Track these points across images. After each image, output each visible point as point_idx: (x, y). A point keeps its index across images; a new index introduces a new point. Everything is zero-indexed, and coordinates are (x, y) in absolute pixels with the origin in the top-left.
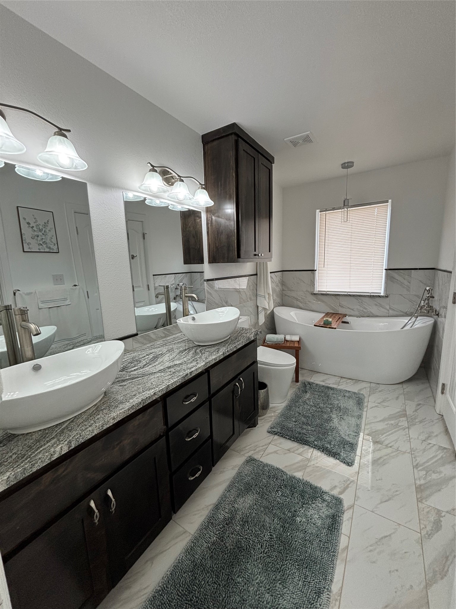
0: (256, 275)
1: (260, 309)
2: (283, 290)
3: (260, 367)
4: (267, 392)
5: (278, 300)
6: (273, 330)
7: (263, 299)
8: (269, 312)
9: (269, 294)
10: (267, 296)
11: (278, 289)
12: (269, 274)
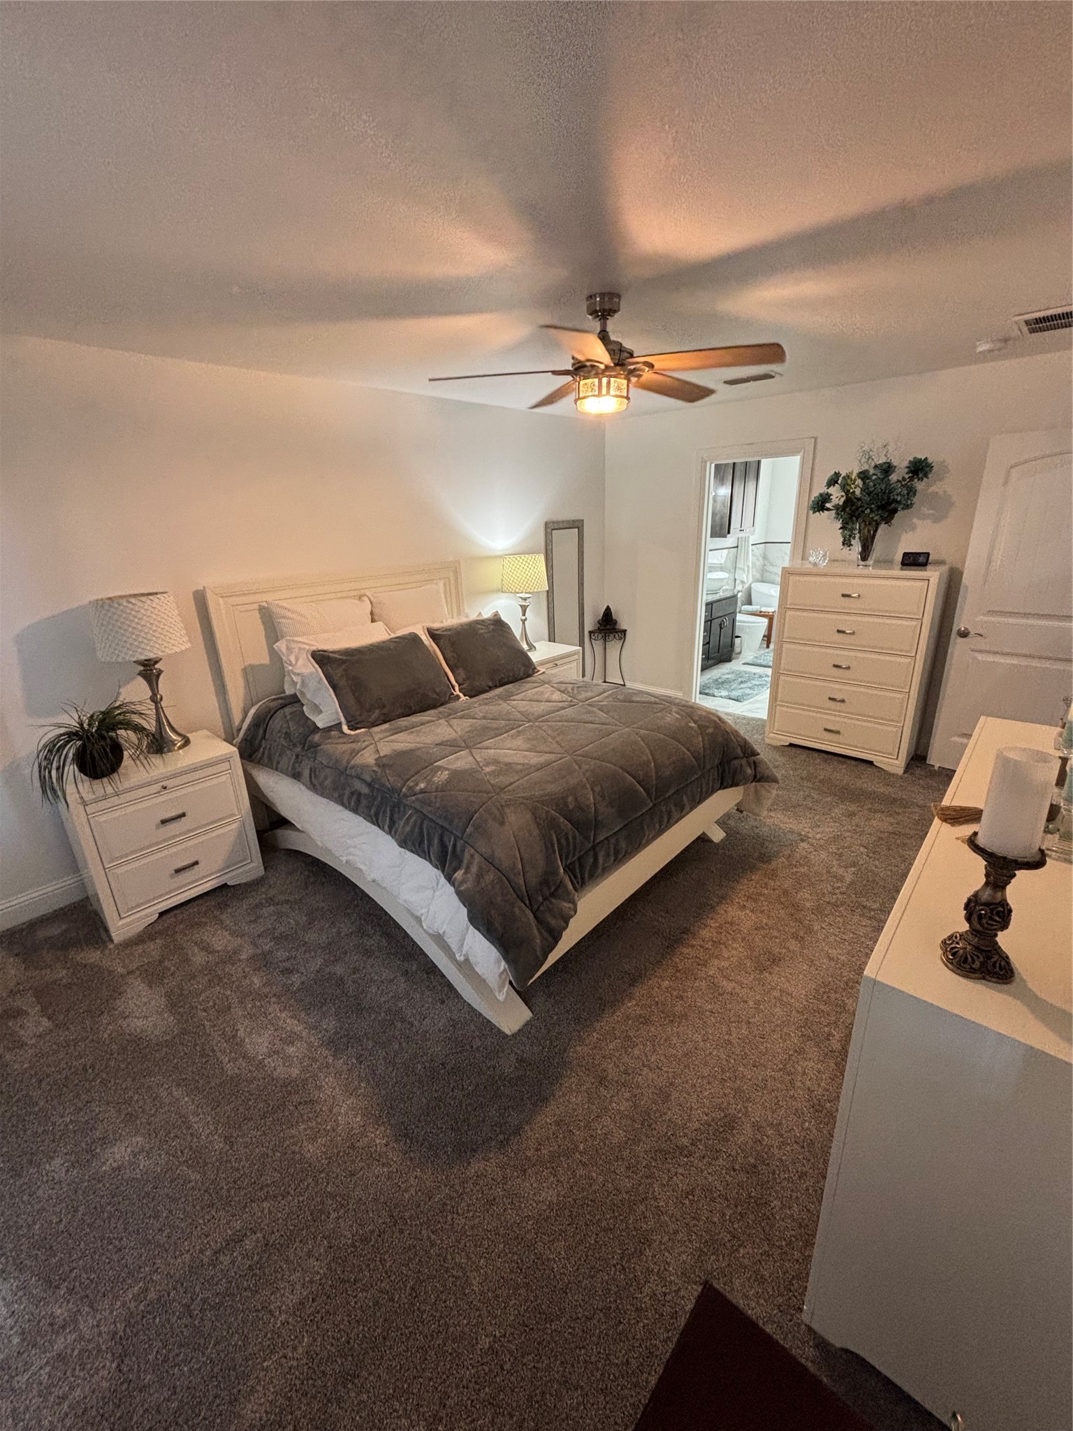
0: (737, 547)
1: (737, 582)
2: (765, 565)
3: (739, 626)
4: (741, 641)
5: (758, 576)
6: (750, 603)
7: (741, 572)
8: (746, 586)
9: (748, 567)
10: (746, 569)
11: (758, 564)
12: (750, 547)
